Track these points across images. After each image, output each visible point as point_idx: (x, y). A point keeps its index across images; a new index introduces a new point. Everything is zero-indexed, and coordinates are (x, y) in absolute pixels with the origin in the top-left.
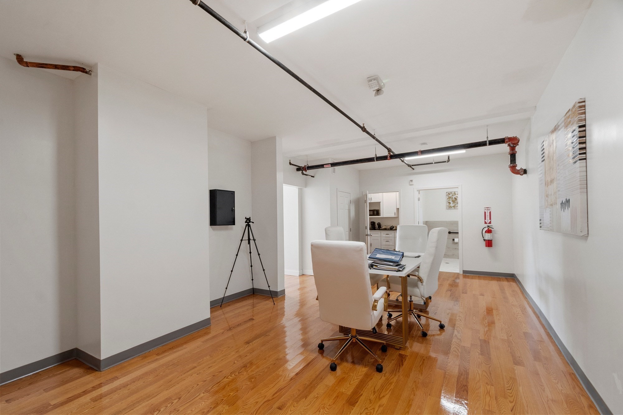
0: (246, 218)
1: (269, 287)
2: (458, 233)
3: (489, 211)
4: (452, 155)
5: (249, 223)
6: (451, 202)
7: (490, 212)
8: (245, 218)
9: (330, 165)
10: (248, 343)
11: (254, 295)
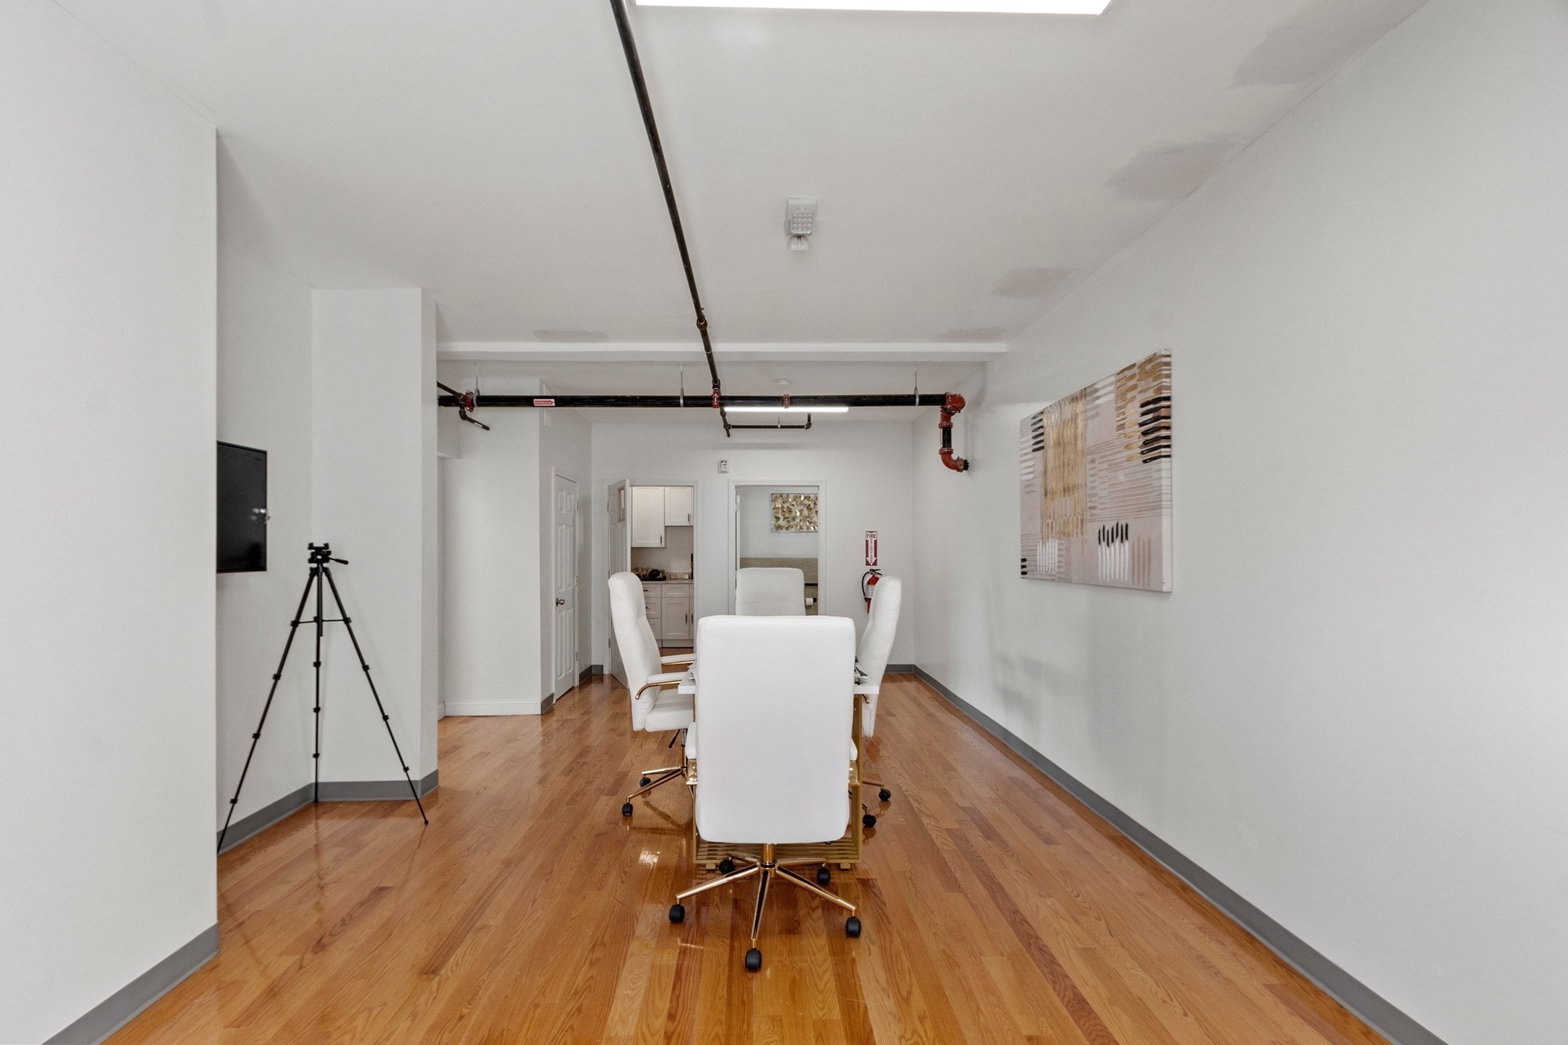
0: (311, 546)
1: (406, 769)
2: (816, 585)
3: (874, 539)
4: (817, 414)
5: (325, 565)
6: (780, 515)
7: (876, 541)
8: (307, 546)
9: (553, 400)
10: (430, 970)
11: (316, 806)
